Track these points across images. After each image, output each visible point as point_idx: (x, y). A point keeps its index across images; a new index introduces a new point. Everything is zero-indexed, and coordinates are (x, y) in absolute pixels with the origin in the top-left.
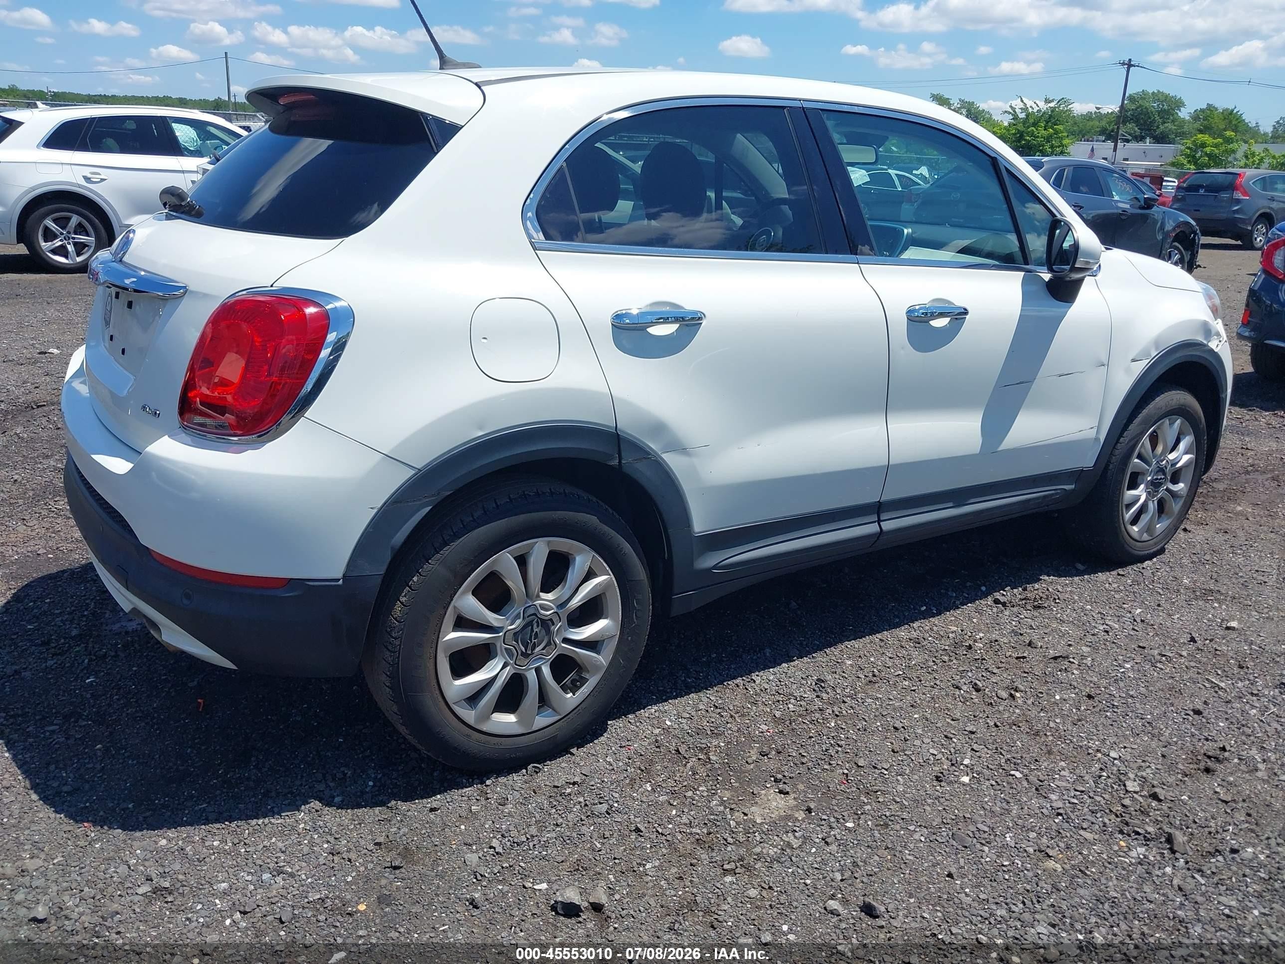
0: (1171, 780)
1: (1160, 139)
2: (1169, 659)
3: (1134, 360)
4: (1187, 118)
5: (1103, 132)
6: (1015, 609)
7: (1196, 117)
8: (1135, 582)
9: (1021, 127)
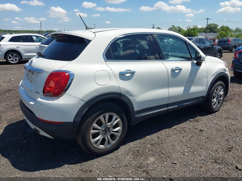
0: (223, 153)
1: (214, 32)
2: (222, 131)
3: (212, 76)
4: (219, 28)
5: (204, 31)
6: (193, 122)
7: (221, 28)
8: (215, 116)
9: (189, 31)
